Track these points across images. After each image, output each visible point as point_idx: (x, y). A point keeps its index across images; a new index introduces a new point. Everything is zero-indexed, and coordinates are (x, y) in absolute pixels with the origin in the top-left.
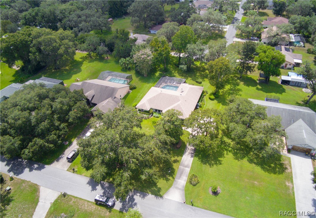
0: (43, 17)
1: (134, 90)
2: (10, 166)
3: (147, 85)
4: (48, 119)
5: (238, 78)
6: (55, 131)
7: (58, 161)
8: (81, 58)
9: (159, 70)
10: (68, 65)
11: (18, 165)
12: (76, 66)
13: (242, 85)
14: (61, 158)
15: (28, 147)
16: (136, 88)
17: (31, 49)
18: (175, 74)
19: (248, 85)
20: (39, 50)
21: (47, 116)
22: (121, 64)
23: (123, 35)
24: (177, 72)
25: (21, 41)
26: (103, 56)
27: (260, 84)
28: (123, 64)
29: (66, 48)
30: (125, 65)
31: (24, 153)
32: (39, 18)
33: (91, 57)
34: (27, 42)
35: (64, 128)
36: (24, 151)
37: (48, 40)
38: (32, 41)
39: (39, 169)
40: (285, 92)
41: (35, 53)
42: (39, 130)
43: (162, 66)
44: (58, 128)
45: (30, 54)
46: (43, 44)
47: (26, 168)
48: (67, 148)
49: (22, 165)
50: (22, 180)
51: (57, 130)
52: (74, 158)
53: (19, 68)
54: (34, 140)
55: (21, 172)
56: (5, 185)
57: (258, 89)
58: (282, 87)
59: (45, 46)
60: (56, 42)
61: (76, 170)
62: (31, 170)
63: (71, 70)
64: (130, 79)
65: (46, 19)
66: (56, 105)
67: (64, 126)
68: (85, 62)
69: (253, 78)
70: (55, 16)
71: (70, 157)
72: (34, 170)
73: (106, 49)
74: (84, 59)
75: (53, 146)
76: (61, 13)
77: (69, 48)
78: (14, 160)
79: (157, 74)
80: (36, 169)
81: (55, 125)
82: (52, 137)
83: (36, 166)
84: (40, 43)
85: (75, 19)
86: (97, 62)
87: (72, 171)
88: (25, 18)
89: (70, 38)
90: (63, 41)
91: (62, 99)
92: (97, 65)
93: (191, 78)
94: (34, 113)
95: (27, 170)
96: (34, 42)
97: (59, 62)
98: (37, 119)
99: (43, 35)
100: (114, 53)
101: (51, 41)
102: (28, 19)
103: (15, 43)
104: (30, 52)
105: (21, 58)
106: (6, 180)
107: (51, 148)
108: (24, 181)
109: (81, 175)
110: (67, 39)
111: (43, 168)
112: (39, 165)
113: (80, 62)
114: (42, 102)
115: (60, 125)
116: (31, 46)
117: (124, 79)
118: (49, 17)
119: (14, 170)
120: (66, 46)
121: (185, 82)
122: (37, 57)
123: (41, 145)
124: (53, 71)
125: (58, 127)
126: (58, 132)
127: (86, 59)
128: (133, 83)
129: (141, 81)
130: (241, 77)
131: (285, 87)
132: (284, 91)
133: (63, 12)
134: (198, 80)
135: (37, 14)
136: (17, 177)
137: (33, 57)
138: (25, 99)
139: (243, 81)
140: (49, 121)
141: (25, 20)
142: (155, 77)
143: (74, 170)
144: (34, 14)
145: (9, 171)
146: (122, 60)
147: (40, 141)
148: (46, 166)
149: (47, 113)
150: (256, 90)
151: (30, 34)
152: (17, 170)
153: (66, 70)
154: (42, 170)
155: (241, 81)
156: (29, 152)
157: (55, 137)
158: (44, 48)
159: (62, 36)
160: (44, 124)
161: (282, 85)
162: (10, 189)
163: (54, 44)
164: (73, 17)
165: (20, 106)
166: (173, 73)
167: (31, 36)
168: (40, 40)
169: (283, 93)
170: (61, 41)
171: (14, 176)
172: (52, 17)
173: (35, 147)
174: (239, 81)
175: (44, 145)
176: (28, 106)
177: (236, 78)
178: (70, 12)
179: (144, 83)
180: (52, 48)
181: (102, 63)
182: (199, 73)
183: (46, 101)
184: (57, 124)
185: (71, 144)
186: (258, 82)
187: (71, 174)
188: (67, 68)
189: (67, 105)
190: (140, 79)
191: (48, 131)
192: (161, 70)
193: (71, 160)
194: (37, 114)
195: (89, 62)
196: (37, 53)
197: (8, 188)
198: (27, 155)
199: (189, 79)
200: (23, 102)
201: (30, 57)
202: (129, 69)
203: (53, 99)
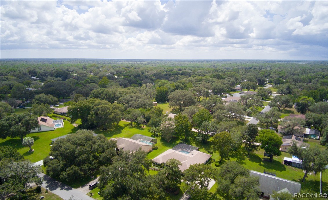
0: (106, 94)
1: (156, 150)
2: (49, 184)
3: (167, 148)
4: (87, 154)
5: (246, 155)
6: (88, 164)
7: (82, 187)
8: (124, 125)
9: (180, 139)
10: (113, 128)
11: (54, 184)
12: (119, 130)
13: (247, 160)
14: (85, 186)
15: (66, 170)
16: (157, 149)
17: (91, 112)
18: (192, 144)
19: (253, 161)
20: (96, 114)
21: (86, 152)
22: (152, 131)
23: (158, 111)
24: (194, 143)
25: (86, 106)
26: (140, 125)
27: (263, 162)
28: (153, 131)
29: (115, 115)
30: (154, 132)
31: (62, 174)
32: (103, 95)
33: (132, 125)
34: (90, 107)
35: (95, 164)
36: (63, 173)
37: (104, 108)
38: (94, 107)
39: (68, 189)
40: (285, 171)
41: (93, 115)
42: (78, 160)
43: (184, 137)
44: (90, 163)
45: (89, 115)
46: (100, 110)
47: (59, 187)
48: (91, 181)
49: (57, 185)
50: (53, 194)
51: (89, 164)
52: (94, 187)
53: (77, 126)
54: (73, 166)
55: (55, 189)
56: (40, 195)
57: (260, 165)
58: (283, 166)
59: (101, 111)
60: (109, 110)
61: (93, 194)
62: (62, 189)
63: (114, 131)
64: (155, 142)
65: (108, 96)
66: (95, 146)
67: (95, 162)
68: (126, 128)
69: (259, 156)
70: (114, 95)
71: (92, 185)
72: (64, 190)
73: (144, 120)
74: (126, 125)
75: (83, 174)
76: (120, 93)
77: (118, 115)
78: (52, 181)
79: (178, 142)
80: (65, 189)
81: (89, 160)
82: (85, 167)
83: (66, 187)
84: (98, 109)
85: (128, 98)
86: (135, 128)
87: (90, 195)
88: (94, 94)
89: (120, 109)
90: (114, 110)
91: (100, 143)
92: (134, 130)
93: (205, 149)
94: (79, 148)
95: (59, 189)
96: (95, 108)
97: (107, 124)
98: (80, 152)
99: (102, 104)
100: (149, 123)
101: (106, 109)
102: (96, 94)
103: (82, 106)
104: (90, 114)
105: (82, 117)
106: (42, 192)
107: (81, 175)
108: (54, 195)
109: (95, 199)
110: (118, 109)
111: (71, 189)
112: (68, 187)
113: (123, 127)
114: (86, 142)
115: (93, 160)
116: (91, 110)
117: (149, 142)
118: (110, 95)
119: (50, 187)
120: (115, 113)
121: (198, 150)
122: (93, 118)
123: (75, 171)
124: (101, 130)
125: (91, 161)
126: (90, 165)
127: (128, 126)
128: (156, 145)
129: (163, 145)
130: (248, 155)
131: (286, 166)
132: (284, 169)
133: (121, 93)
134: (210, 151)
135: (102, 92)
136: (51, 192)
137: (91, 118)
138: (76, 138)
139: (249, 158)
140: (87, 155)
141: (93, 95)
142: (176, 144)
143: (91, 194)
144: (100, 92)
145: (47, 187)
146: (153, 128)
147: (75, 168)
148: (73, 189)
149: (87, 150)
150: (259, 165)
151: (94, 103)
152: (52, 187)
153: (111, 131)
154: (70, 191)
155: (248, 157)
156: (66, 174)
157: (87, 168)
158: (100, 113)
159: (115, 106)
160: (83, 157)
161: (284, 165)
162: (43, 198)
163: (108, 111)
164: (127, 97)
165: (72, 141)
166: (191, 143)
167: (94, 104)
168: (99, 107)
169: (283, 172)
170: (113, 110)
171: (49, 191)
172: (113, 95)
173: (71, 171)
174: (246, 157)
175: (78, 172)
176: (77, 142)
177: (244, 155)
178: (126, 94)
179: (165, 147)
180: (105, 113)
181: (138, 130)
182: (213, 146)
183: (90, 142)
184: (91, 159)
185: (95, 178)
186: (263, 160)
187: (88, 197)
188: (112, 130)
189: (102, 148)
190: (163, 144)
191: (83, 162)
192: (182, 140)
193: (92, 188)
194: (81, 149)
195: (129, 128)
196: (94, 116)
197: (42, 197)
198: (63, 176)
199: (204, 149)
200: (75, 139)
201: (88, 118)
202: (157, 136)
203: (94, 143)
